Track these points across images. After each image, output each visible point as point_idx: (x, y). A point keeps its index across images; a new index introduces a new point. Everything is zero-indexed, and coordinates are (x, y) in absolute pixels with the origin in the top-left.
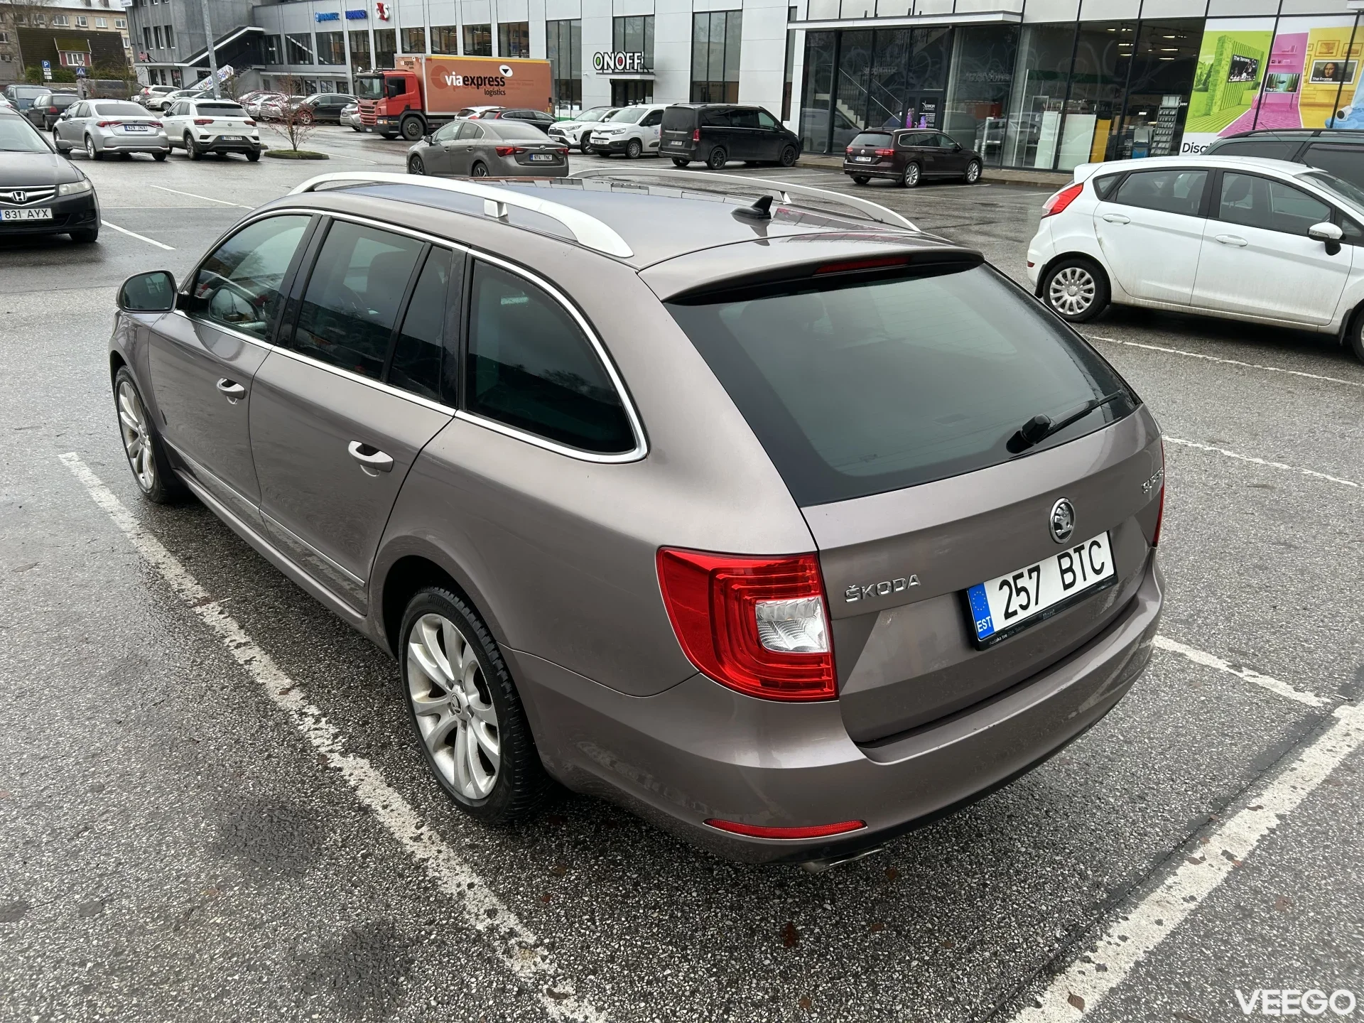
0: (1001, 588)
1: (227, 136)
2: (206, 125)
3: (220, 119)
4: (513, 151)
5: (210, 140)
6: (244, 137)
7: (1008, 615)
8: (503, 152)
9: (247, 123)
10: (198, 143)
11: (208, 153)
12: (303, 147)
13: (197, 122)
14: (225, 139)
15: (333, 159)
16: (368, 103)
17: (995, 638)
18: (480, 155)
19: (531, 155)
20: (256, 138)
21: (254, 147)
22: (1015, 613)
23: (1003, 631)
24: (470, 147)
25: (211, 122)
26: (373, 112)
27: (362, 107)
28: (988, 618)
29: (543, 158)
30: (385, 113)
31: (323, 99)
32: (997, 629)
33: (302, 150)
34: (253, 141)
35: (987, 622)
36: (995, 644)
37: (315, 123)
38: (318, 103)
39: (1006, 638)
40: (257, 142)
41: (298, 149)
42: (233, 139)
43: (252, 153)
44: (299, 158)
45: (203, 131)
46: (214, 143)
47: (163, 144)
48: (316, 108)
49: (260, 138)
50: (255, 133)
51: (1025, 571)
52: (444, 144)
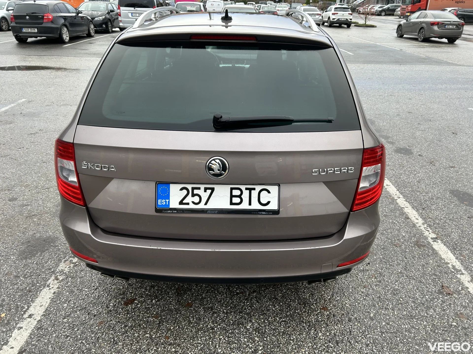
0: (182, 189)
1: (341, 19)
2: (335, 15)
3: (340, 13)
4: (437, 24)
5: (335, 20)
6: (347, 19)
7: (181, 203)
8: (433, 24)
9: (349, 14)
10: (331, 21)
11: (334, 25)
12: (368, 23)
13: (333, 14)
14: (340, 20)
15: (378, 27)
16: (404, 7)
17: (168, 210)
18: (424, 25)
19: (445, 25)
20: (351, 19)
21: (349, 22)
22: (188, 204)
23: (175, 209)
24: (421, 22)
25: (337, 14)
26: (405, 10)
27: (402, 8)
28: (167, 200)
29: (451, 27)
30: (409, 11)
31: (392, 6)
32: (171, 206)
33: (368, 24)
34: (350, 20)
35: (166, 202)
36: (166, 213)
37: (386, 15)
38: (390, 8)
39: (175, 213)
40: (351, 21)
41: (366, 24)
42: (343, 20)
43: (348, 24)
44: (365, 27)
45: (334, 17)
46: (336, 21)
47: (320, 21)
48: (388, 9)
49: (352, 19)
50: (351, 17)
51: (202, 187)
52: (412, 21)
